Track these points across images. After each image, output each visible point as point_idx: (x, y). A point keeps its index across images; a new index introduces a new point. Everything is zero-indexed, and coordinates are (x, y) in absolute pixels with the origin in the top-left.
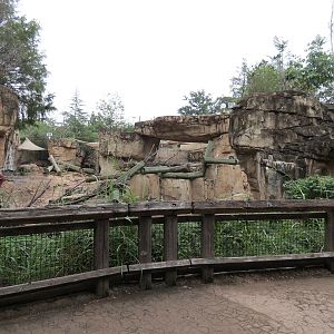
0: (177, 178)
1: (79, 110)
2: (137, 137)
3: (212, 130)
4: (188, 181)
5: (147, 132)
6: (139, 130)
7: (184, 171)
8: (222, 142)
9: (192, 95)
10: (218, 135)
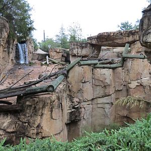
0: (104, 68)
1: (63, 34)
2: (89, 45)
3: (131, 39)
4: (111, 70)
5: (94, 42)
6: (90, 41)
7: (110, 63)
8: (136, 46)
9: (122, 24)
10: (133, 42)
